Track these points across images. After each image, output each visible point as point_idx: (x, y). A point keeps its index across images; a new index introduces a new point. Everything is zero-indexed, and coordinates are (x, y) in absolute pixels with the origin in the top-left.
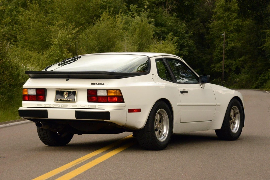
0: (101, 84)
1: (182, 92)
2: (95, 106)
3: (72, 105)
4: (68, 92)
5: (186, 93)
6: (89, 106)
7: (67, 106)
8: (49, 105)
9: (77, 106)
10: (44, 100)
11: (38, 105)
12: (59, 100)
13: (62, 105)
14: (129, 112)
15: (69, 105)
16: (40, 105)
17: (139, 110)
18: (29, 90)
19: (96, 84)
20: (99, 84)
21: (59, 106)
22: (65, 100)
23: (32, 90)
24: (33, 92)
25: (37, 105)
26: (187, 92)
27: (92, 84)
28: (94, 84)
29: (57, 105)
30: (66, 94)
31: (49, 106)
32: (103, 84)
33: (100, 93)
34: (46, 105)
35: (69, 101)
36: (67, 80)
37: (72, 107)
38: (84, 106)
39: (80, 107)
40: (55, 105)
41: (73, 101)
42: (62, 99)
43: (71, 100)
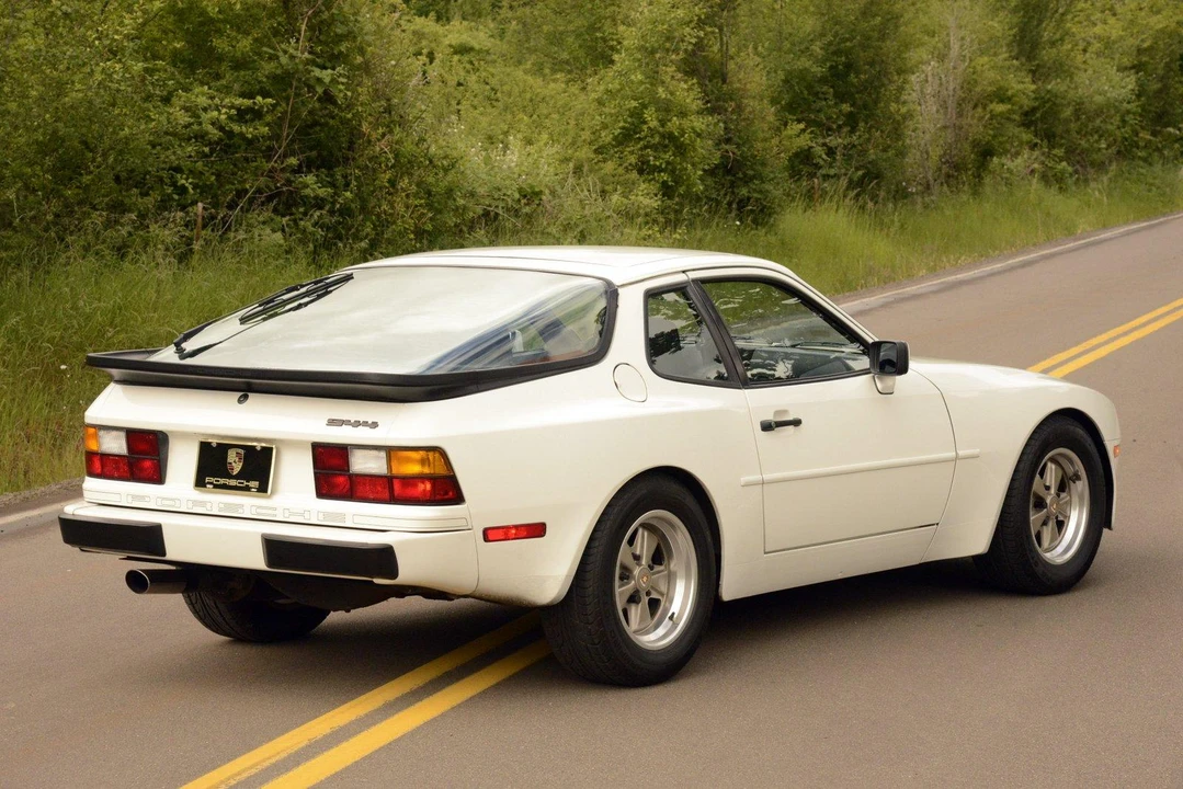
0: (365, 424)
1: (767, 427)
2: (343, 516)
3: (259, 507)
4: (242, 452)
5: (791, 427)
6: (320, 516)
7: (240, 511)
8: (173, 499)
9: (274, 512)
10: (158, 477)
11: (135, 497)
12: (208, 483)
13: (222, 506)
14: (486, 539)
15: (247, 503)
16: (142, 498)
17: (537, 530)
18: (102, 433)
19: (348, 423)
20: (357, 424)
21: (209, 505)
23: (114, 433)
24: (115, 445)
25: (130, 499)
26: (797, 423)
27: (332, 422)
28: (342, 423)
29: (203, 504)
30: (237, 460)
31: (173, 506)
32: (375, 425)
33: (363, 464)
34: (164, 499)
35: (247, 489)
36: (240, 401)
37: (258, 514)
38: (302, 515)
39: (287, 515)
40: (195, 503)
41: (263, 489)
42: (222, 481)
43: (254, 484)
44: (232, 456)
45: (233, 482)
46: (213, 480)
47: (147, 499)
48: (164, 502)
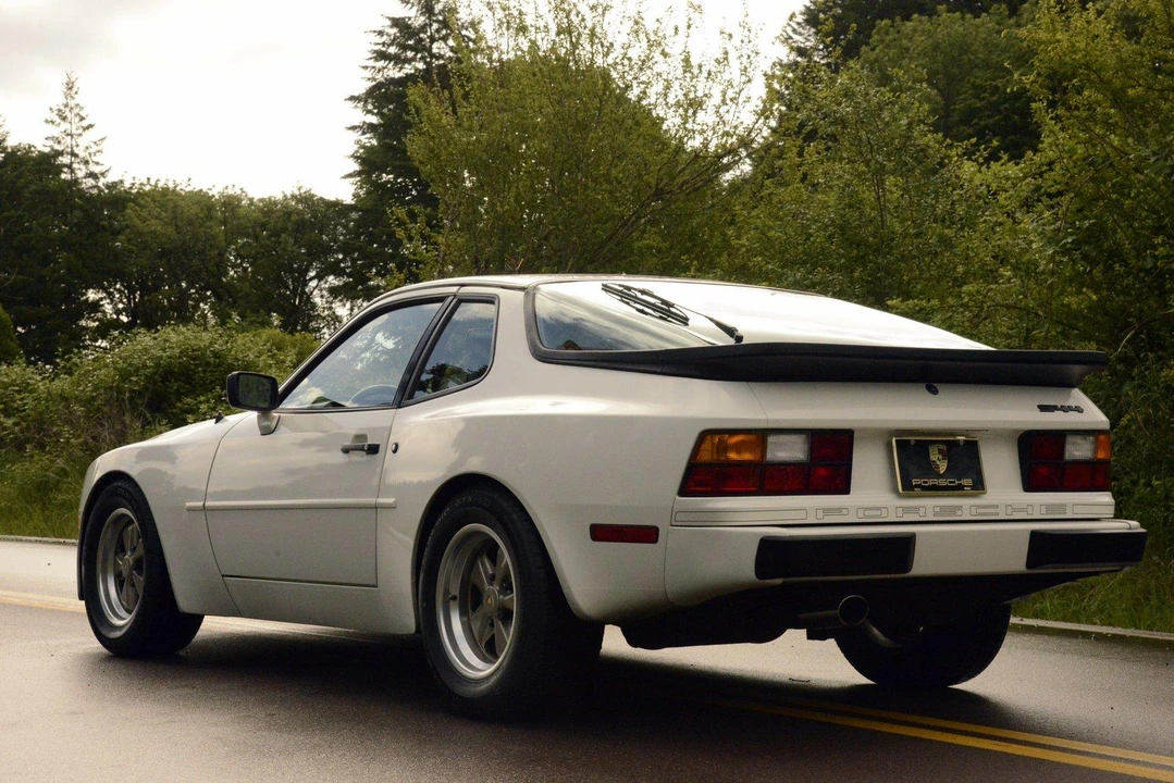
2: (1062, 507)
3: (978, 507)
6: (1044, 511)
7: (959, 513)
8: (878, 509)
9: (994, 511)
10: (845, 486)
11: (827, 511)
12: (917, 486)
13: (937, 509)
15: (966, 505)
16: (838, 511)
19: (1056, 408)
20: (1064, 408)
21: (922, 511)
22: (943, 482)
24: (793, 451)
25: (820, 514)
27: (1043, 408)
29: (916, 509)
30: (941, 457)
31: (880, 516)
32: (1079, 410)
34: (867, 509)
35: (961, 487)
36: (930, 392)
37: (979, 514)
38: (1026, 511)
39: (1009, 512)
40: (906, 510)
41: (979, 486)
42: (930, 482)
43: (967, 482)
44: (934, 451)
46: (919, 481)
47: (844, 512)
48: (867, 513)
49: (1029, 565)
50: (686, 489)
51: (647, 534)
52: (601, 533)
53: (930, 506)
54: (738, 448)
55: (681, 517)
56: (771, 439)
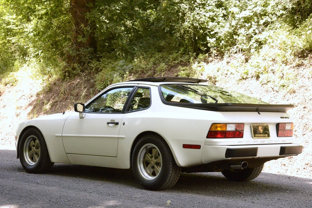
2: (285, 141)
4: (262, 127)
7: (265, 142)
8: (249, 141)
10: (242, 137)
11: (239, 142)
13: (261, 141)
15: (266, 140)
20: (285, 118)
21: (258, 142)
23: (231, 125)
27: (281, 118)
32: (288, 118)
33: (287, 127)
35: (265, 136)
37: (269, 142)
38: (278, 141)
39: (275, 142)
40: (255, 142)
41: (269, 136)
42: (259, 135)
44: (260, 128)
45: (262, 135)
46: (257, 135)
47: (242, 142)
48: (247, 142)
49: (280, 155)
50: (208, 137)
51: (198, 147)
52: (185, 146)
53: (259, 140)
54: (220, 127)
55: (206, 143)
56: (228, 125)
